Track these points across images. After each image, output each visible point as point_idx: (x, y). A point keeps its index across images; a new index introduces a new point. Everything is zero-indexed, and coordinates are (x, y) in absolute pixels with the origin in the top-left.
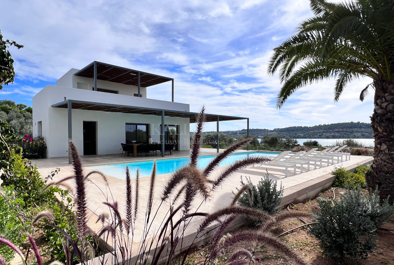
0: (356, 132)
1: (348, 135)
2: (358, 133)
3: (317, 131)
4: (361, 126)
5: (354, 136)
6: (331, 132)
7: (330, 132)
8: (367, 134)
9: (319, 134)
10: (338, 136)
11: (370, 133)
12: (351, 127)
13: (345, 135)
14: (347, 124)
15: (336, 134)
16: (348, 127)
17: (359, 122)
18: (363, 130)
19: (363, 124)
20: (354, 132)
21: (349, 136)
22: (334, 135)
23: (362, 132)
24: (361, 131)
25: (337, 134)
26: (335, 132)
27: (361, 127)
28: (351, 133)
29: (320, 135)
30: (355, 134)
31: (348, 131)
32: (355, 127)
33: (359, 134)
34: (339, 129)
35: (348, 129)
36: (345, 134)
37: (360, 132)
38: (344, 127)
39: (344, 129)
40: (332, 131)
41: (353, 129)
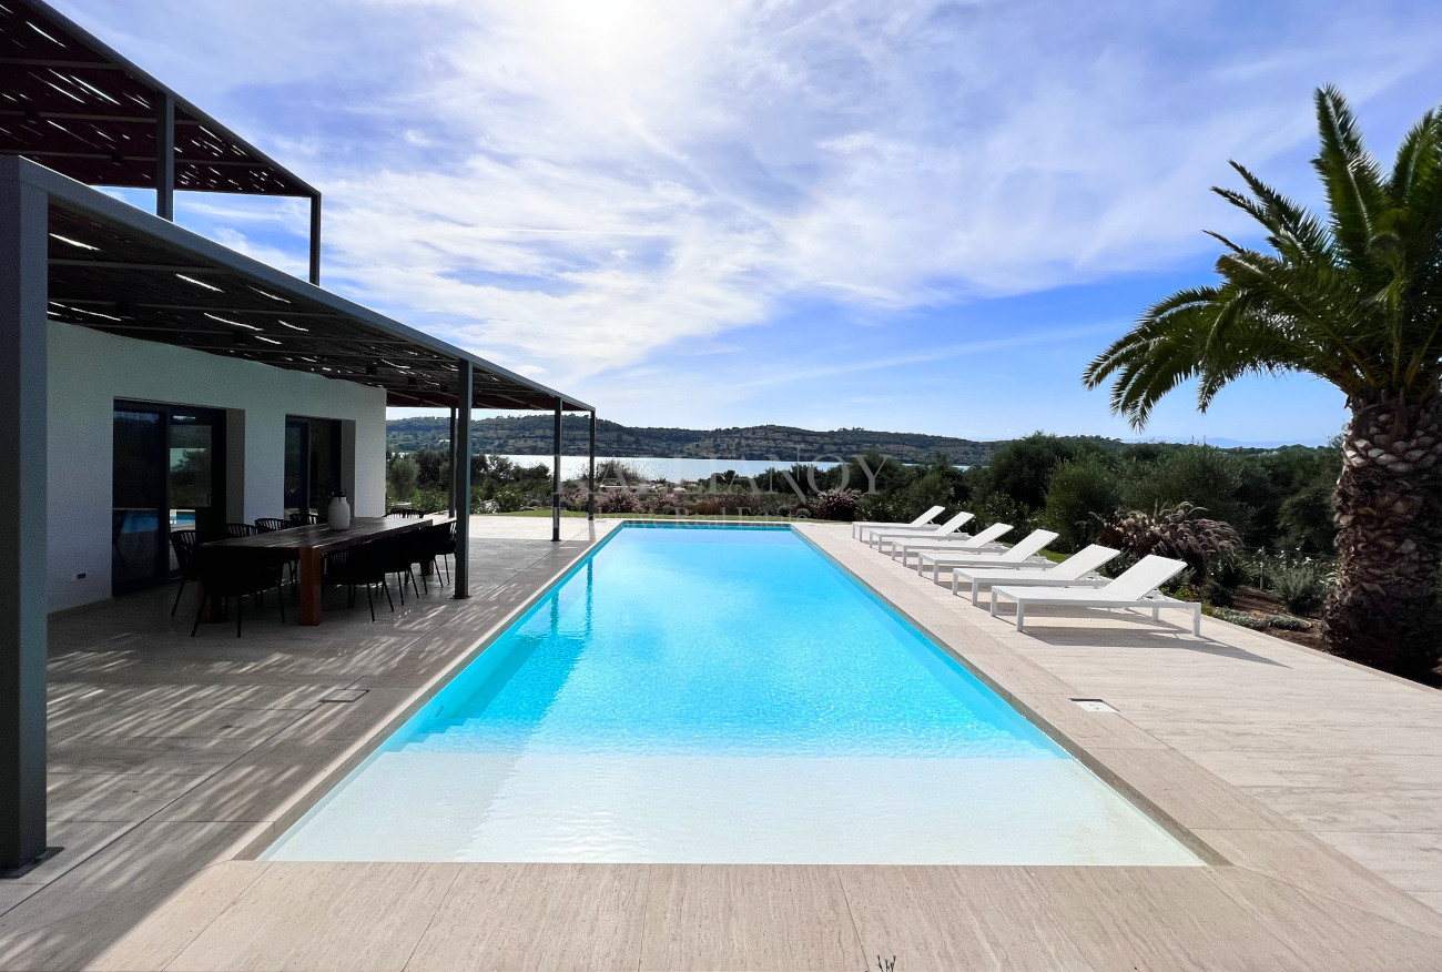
0: (581, 440)
3: (491, 433)
5: (579, 449)
7: (524, 437)
8: (603, 445)
9: (497, 443)
11: (610, 444)
25: (541, 444)
29: (499, 446)
32: (579, 429)
41: (576, 432)
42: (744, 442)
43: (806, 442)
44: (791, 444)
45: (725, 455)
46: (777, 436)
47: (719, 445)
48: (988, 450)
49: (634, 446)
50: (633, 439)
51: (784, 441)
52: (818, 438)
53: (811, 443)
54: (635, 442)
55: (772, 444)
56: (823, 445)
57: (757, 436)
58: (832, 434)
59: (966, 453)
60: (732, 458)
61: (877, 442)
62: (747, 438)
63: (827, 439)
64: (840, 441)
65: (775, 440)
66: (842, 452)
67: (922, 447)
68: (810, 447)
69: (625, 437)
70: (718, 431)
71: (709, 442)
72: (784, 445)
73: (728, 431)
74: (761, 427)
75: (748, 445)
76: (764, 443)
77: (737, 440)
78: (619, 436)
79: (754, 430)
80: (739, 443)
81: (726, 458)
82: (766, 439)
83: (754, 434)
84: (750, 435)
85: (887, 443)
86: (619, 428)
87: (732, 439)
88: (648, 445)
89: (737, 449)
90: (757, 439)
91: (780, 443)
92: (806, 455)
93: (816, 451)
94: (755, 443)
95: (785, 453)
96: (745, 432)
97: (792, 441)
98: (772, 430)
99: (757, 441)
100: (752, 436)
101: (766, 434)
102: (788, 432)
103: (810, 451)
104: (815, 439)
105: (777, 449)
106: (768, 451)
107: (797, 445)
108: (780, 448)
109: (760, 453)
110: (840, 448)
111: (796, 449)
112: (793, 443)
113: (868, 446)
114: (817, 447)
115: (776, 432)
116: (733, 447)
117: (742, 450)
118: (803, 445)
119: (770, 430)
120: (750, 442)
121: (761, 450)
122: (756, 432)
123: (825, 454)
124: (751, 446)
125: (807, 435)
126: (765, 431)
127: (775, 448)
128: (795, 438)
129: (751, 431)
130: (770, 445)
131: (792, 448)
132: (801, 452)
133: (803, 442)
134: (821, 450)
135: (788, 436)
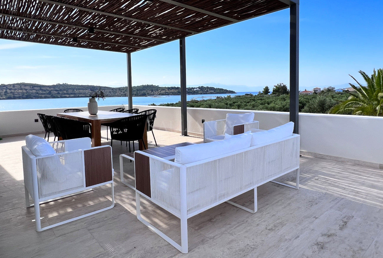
42: (8, 91)
43: (42, 90)
44: (34, 91)
46: (27, 88)
48: (118, 91)
51: (31, 90)
52: (48, 88)
53: (45, 91)
55: (25, 91)
56: (50, 91)
58: (54, 86)
59: (110, 92)
61: (75, 89)
62: (10, 89)
63: (52, 89)
64: (58, 89)
65: (26, 90)
66: (60, 94)
68: (44, 92)
72: (31, 92)
75: (11, 93)
76: (20, 91)
77: (4, 90)
79: (14, 85)
80: (6, 92)
82: (21, 89)
84: (12, 87)
85: (79, 89)
89: (5, 95)
90: (16, 89)
91: (29, 91)
92: (43, 96)
93: (47, 94)
94: (15, 92)
95: (32, 95)
96: (9, 86)
97: (35, 90)
98: (24, 85)
99: (16, 90)
100: (13, 88)
101: (21, 87)
102: (32, 86)
103: (44, 94)
104: (46, 89)
105: (28, 94)
106: (23, 95)
107: (38, 91)
108: (29, 93)
109: (19, 96)
110: (59, 92)
111: (37, 93)
112: (35, 91)
113: (71, 91)
114: (48, 92)
115: (25, 86)
116: (3, 94)
117: (9, 95)
118: (41, 92)
119: (23, 85)
120: (13, 91)
121: (19, 95)
122: (15, 86)
123: (52, 95)
124: (14, 93)
125: (42, 87)
126: (20, 86)
127: (26, 93)
128: (36, 88)
129: (12, 86)
130: (24, 92)
131: (35, 93)
132: (40, 95)
133: (41, 90)
134: (50, 93)
135: (33, 87)
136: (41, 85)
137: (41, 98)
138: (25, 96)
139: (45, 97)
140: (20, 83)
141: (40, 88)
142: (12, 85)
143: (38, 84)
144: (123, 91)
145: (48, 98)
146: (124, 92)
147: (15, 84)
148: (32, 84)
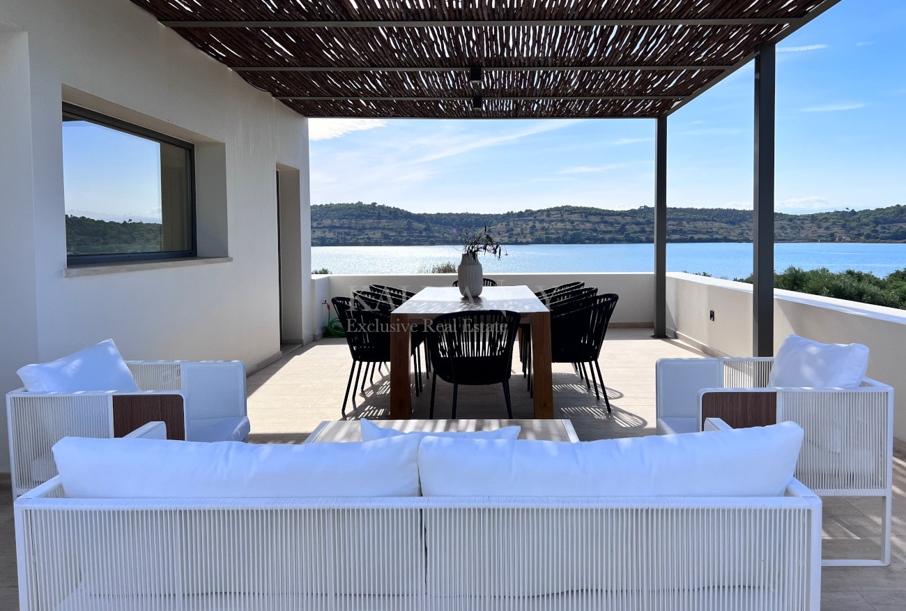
0: (370, 228)
1: (354, 235)
2: (376, 232)
4: (379, 213)
5: (368, 238)
6: (316, 228)
8: (393, 234)
10: (332, 239)
11: (400, 232)
12: (358, 216)
13: (349, 237)
14: (350, 208)
15: (327, 233)
16: (353, 215)
17: (374, 204)
18: (384, 223)
19: (382, 207)
20: (367, 229)
21: (358, 239)
22: (323, 235)
23: (384, 228)
24: (381, 225)
25: (329, 235)
26: (324, 227)
27: (379, 217)
28: (360, 230)
30: (370, 234)
31: (353, 225)
32: (368, 217)
33: (378, 235)
34: (332, 220)
35: (354, 221)
36: (348, 234)
37: (378, 228)
38: (344, 216)
39: (344, 220)
40: (318, 224)
41: (364, 221)
42: (538, 225)
43: (606, 222)
44: (588, 225)
45: (519, 240)
46: (574, 217)
47: (512, 230)
48: (807, 225)
49: (424, 234)
50: (423, 226)
51: (582, 222)
52: (619, 218)
53: (611, 224)
54: (426, 229)
55: (569, 226)
56: (624, 225)
57: (552, 218)
58: (633, 213)
59: (783, 227)
60: (527, 243)
61: (683, 219)
62: (542, 221)
63: (628, 219)
64: (641, 220)
65: (572, 222)
66: (646, 232)
67: (733, 223)
68: (610, 228)
69: (415, 224)
70: (509, 215)
71: (501, 227)
72: (583, 227)
73: (520, 214)
74: (557, 209)
75: (543, 229)
76: (560, 225)
77: (531, 224)
78: (409, 223)
79: (549, 211)
80: (533, 227)
81: (521, 243)
82: (562, 221)
83: (548, 216)
84: (544, 217)
85: (695, 220)
86: (408, 215)
87: (526, 222)
88: (439, 232)
89: (531, 233)
90: (553, 221)
91: (578, 225)
92: (607, 236)
93: (617, 232)
94: (551, 227)
95: (584, 235)
96: (539, 214)
97: (591, 222)
98: (568, 211)
99: (553, 224)
100: (547, 219)
101: (562, 216)
102: (585, 213)
103: (610, 232)
104: (615, 219)
105: (575, 232)
106: (566, 234)
107: (597, 226)
108: (578, 230)
109: (558, 236)
110: (643, 228)
111: (595, 230)
112: (591, 225)
113: (674, 225)
114: (618, 227)
115: (572, 213)
116: (528, 231)
117: (537, 234)
118: (602, 226)
119: (566, 211)
120: (545, 225)
121: (558, 233)
122: (550, 214)
123: (627, 235)
124: (546, 230)
125: (606, 215)
126: (561, 213)
127: (572, 230)
128: (593, 218)
129: (545, 213)
130: (567, 227)
131: (591, 229)
132: (601, 234)
133: (603, 222)
134: (622, 230)
135: (586, 217)
136: (604, 210)
137: (603, 241)
138: (568, 237)
139: (612, 241)
140: (560, 206)
141: (602, 218)
142: (544, 210)
143: (597, 209)
144: (825, 225)
145: (619, 241)
146: (827, 228)
147: (551, 208)
148: (585, 208)
